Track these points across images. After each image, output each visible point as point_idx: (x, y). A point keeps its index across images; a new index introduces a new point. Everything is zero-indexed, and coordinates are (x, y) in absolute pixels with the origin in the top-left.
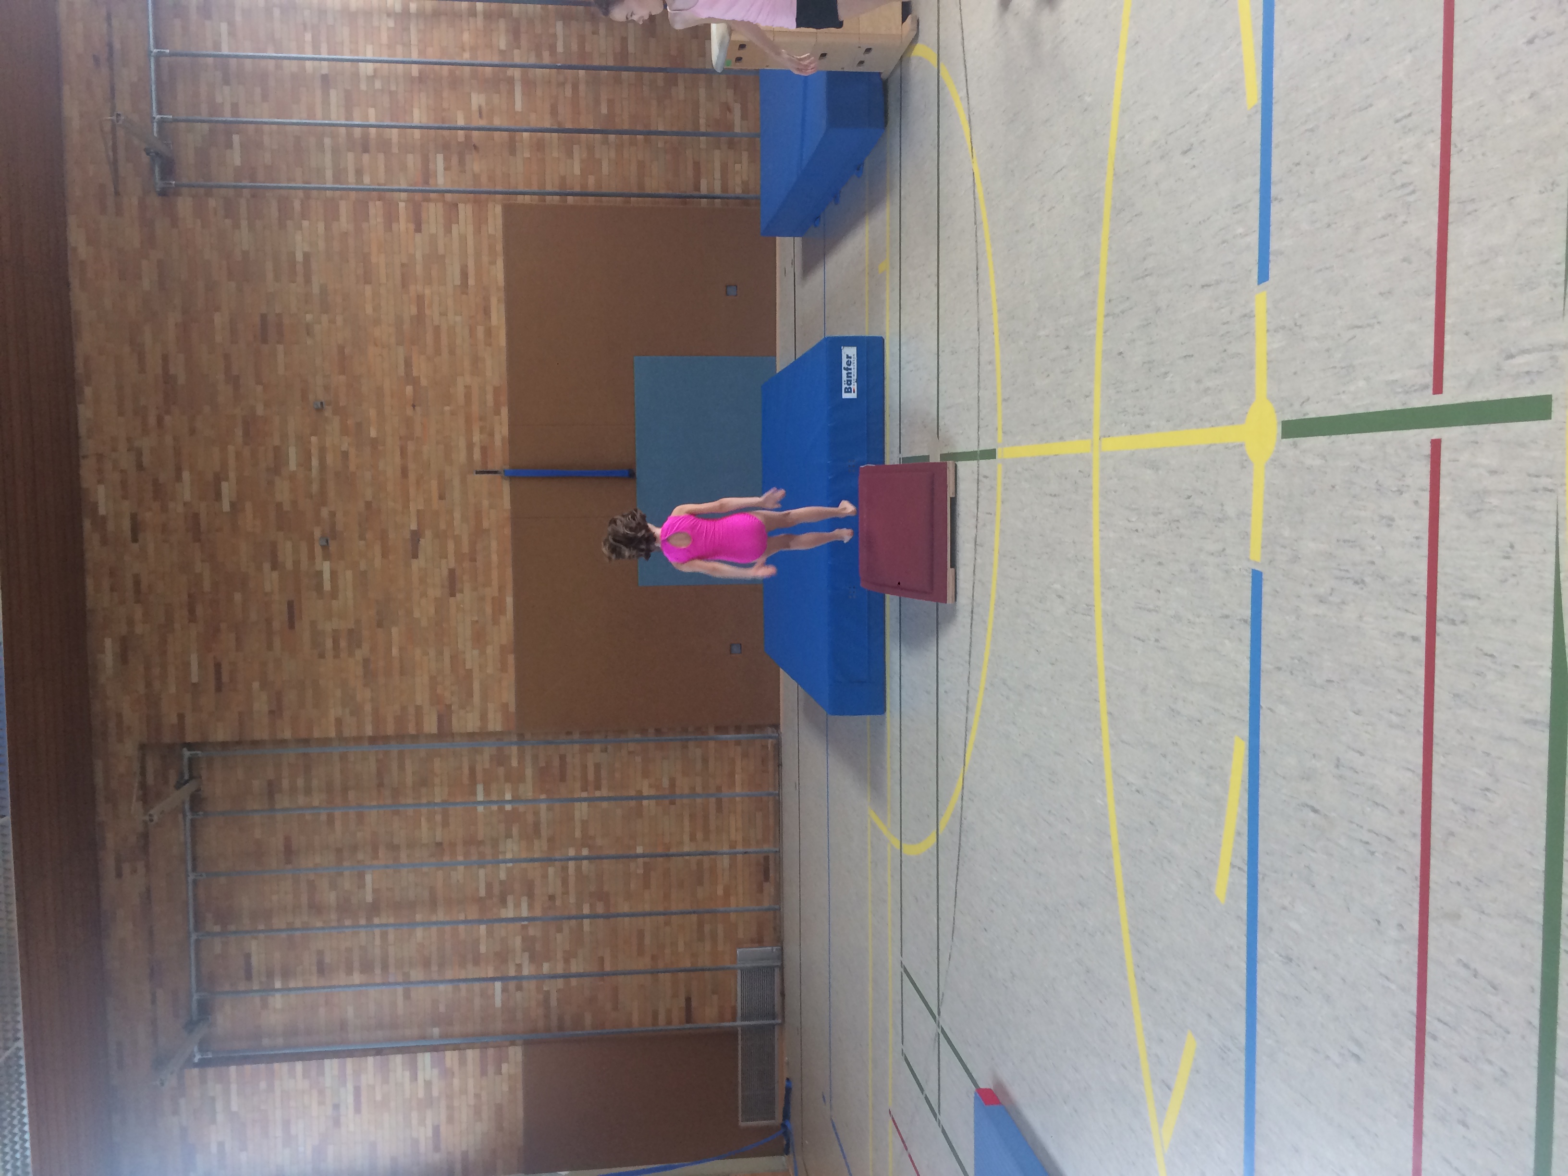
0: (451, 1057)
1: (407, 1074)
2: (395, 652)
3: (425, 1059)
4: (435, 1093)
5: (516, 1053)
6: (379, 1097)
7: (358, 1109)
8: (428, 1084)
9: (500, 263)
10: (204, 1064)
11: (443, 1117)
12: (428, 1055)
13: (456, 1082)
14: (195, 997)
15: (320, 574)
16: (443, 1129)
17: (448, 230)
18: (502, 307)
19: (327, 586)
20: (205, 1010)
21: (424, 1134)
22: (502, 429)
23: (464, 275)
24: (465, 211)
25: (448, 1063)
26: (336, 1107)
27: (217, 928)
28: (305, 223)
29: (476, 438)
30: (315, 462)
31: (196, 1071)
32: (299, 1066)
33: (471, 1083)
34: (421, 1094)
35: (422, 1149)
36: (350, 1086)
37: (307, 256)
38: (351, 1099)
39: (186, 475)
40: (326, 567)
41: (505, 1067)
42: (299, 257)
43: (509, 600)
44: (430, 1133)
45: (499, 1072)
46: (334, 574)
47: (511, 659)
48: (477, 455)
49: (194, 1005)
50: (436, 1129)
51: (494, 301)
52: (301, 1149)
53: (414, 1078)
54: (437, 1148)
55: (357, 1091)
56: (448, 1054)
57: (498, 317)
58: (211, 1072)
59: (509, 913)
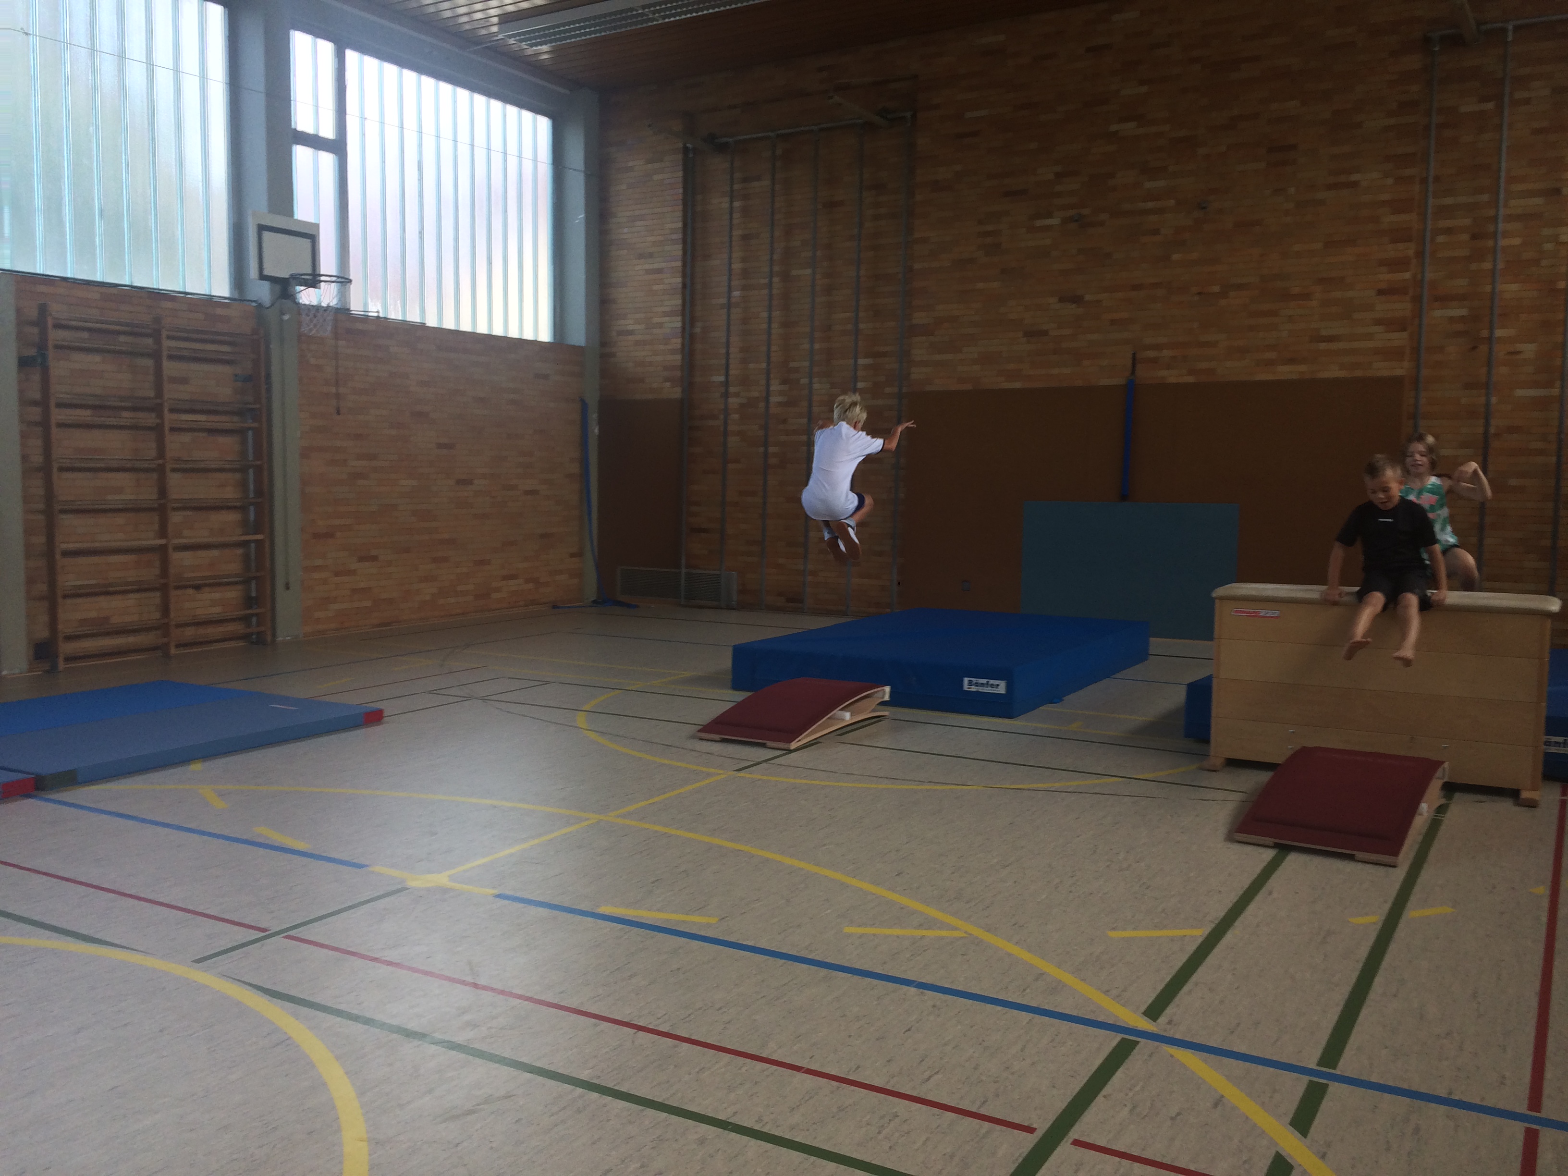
0: (677, 343)
1: (667, 309)
2: (980, 285)
3: (676, 323)
4: (656, 331)
5: (676, 393)
6: (655, 287)
7: (648, 272)
8: (660, 325)
9: (1342, 374)
10: (686, 150)
11: (639, 337)
12: (679, 325)
13: (662, 347)
14: (730, 140)
15: (1049, 215)
16: (630, 338)
17: (1378, 322)
18: (1295, 377)
19: (1038, 223)
20: (722, 148)
21: (629, 323)
22: (1172, 376)
23: (1330, 339)
24: (1399, 339)
25: (674, 340)
26: (651, 255)
27: (779, 152)
28: (1390, 181)
29: (1166, 353)
30: (1150, 205)
31: (681, 145)
32: (680, 225)
33: (659, 358)
34: (655, 320)
35: (622, 322)
36: (663, 265)
37: (1355, 184)
38: (656, 266)
39: (1144, 89)
40: (1054, 221)
41: (668, 384)
42: (1355, 177)
43: (1018, 385)
44: (630, 328)
45: (667, 380)
46: (1049, 228)
47: (968, 387)
48: (1151, 354)
49: (724, 140)
50: (631, 333)
51: (1303, 368)
52: (626, 230)
53: (665, 314)
54: (621, 333)
55: (660, 271)
56: (679, 340)
57: (1285, 372)
58: (680, 157)
59: (775, 386)
